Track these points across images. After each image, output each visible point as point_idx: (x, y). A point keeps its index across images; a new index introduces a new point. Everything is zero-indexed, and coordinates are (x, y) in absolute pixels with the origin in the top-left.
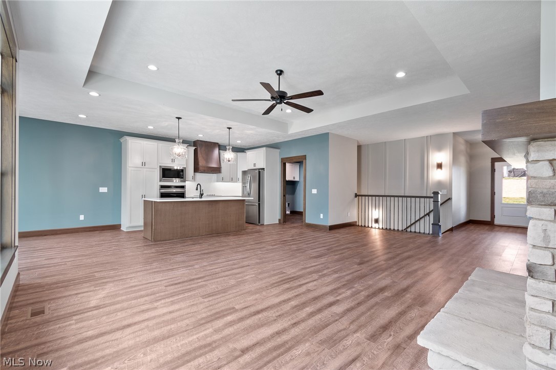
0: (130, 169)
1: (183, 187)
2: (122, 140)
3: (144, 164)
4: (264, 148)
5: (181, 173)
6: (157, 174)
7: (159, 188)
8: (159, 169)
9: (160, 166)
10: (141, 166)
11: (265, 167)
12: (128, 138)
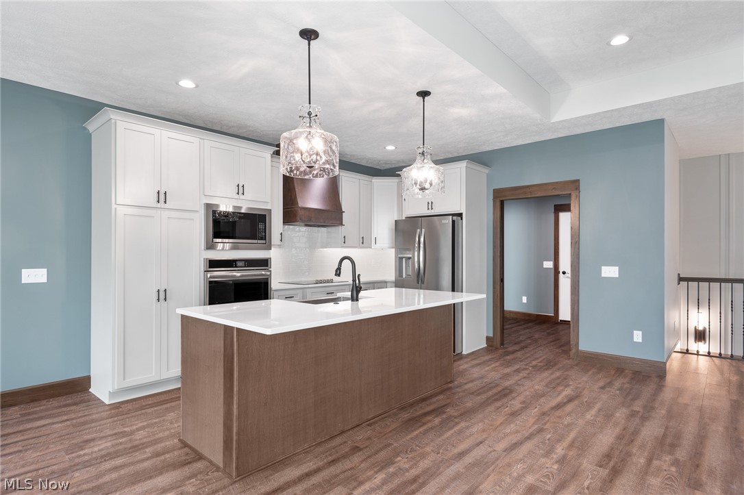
0: (121, 211)
1: (264, 263)
2: (92, 126)
3: (162, 197)
4: (463, 165)
5: (261, 226)
6: (199, 227)
7: (202, 266)
8: (202, 212)
9: (208, 206)
10: (155, 204)
11: (463, 211)
12: (114, 115)
